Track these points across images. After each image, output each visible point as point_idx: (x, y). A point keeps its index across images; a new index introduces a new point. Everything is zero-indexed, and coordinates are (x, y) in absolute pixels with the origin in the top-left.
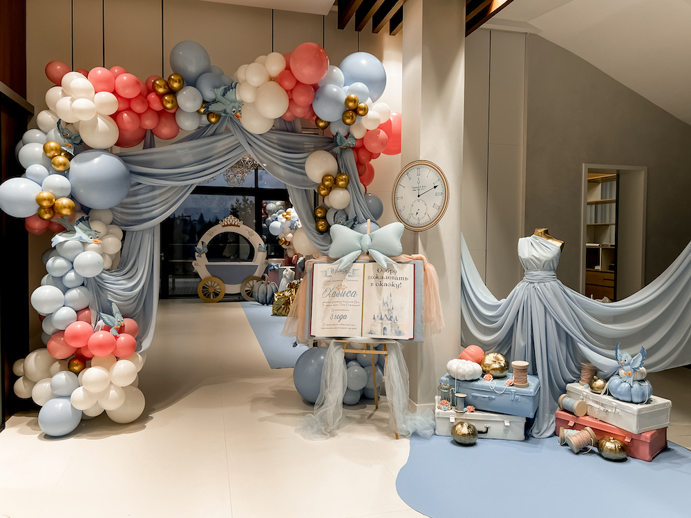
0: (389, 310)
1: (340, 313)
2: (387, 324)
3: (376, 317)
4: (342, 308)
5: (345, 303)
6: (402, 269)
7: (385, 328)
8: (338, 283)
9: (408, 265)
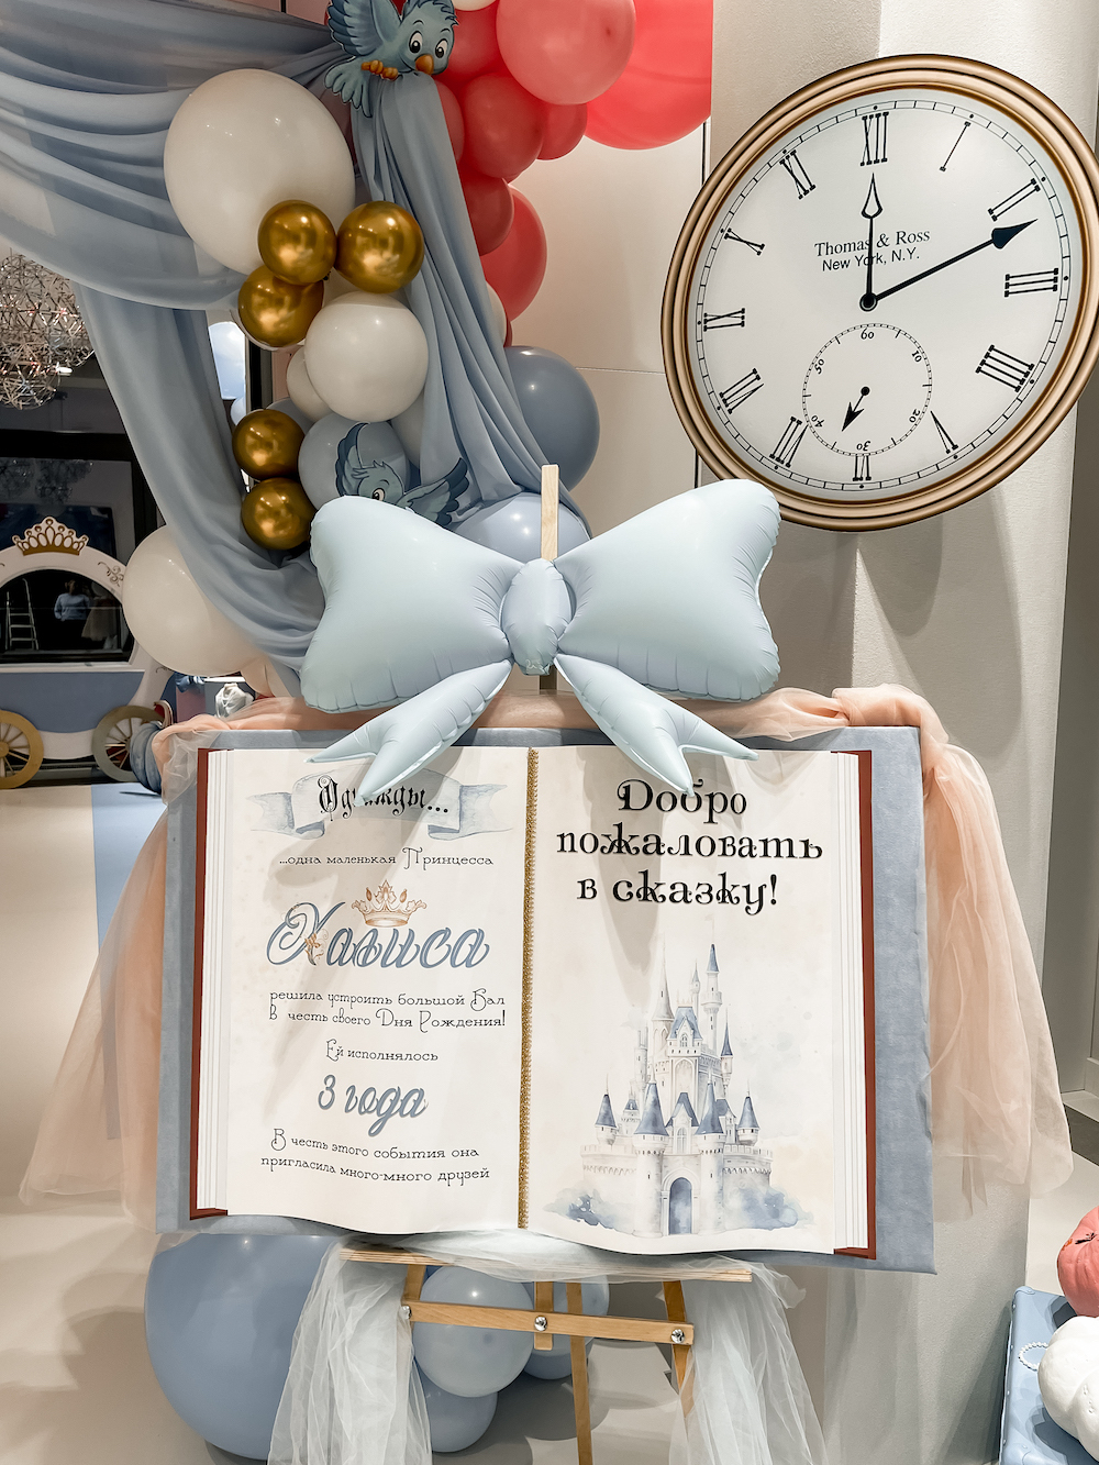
0: (703, 1063)
1: (383, 1077)
2: (694, 1156)
3: (618, 1110)
4: (395, 1039)
5: (411, 1012)
6: (778, 780)
7: (679, 1189)
8: (362, 876)
9: (822, 757)
